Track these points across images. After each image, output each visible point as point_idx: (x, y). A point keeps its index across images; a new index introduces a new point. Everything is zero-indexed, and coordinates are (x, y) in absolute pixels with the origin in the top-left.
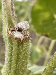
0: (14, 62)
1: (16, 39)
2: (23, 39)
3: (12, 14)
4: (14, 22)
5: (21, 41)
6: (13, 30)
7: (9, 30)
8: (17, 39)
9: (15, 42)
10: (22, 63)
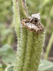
0: (28, 54)
1: (31, 30)
2: (38, 30)
3: (24, 5)
4: (25, 13)
5: (36, 32)
6: (26, 21)
7: (23, 21)
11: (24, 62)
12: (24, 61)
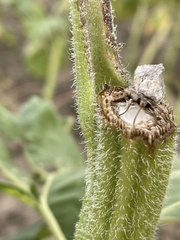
3: (107, 36)
4: (113, 64)
5: (150, 141)
6: (117, 99)
7: (107, 101)
8: (136, 134)
9: (130, 147)
10: (149, 210)
11: (107, 227)
12: (108, 224)
